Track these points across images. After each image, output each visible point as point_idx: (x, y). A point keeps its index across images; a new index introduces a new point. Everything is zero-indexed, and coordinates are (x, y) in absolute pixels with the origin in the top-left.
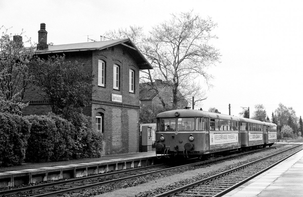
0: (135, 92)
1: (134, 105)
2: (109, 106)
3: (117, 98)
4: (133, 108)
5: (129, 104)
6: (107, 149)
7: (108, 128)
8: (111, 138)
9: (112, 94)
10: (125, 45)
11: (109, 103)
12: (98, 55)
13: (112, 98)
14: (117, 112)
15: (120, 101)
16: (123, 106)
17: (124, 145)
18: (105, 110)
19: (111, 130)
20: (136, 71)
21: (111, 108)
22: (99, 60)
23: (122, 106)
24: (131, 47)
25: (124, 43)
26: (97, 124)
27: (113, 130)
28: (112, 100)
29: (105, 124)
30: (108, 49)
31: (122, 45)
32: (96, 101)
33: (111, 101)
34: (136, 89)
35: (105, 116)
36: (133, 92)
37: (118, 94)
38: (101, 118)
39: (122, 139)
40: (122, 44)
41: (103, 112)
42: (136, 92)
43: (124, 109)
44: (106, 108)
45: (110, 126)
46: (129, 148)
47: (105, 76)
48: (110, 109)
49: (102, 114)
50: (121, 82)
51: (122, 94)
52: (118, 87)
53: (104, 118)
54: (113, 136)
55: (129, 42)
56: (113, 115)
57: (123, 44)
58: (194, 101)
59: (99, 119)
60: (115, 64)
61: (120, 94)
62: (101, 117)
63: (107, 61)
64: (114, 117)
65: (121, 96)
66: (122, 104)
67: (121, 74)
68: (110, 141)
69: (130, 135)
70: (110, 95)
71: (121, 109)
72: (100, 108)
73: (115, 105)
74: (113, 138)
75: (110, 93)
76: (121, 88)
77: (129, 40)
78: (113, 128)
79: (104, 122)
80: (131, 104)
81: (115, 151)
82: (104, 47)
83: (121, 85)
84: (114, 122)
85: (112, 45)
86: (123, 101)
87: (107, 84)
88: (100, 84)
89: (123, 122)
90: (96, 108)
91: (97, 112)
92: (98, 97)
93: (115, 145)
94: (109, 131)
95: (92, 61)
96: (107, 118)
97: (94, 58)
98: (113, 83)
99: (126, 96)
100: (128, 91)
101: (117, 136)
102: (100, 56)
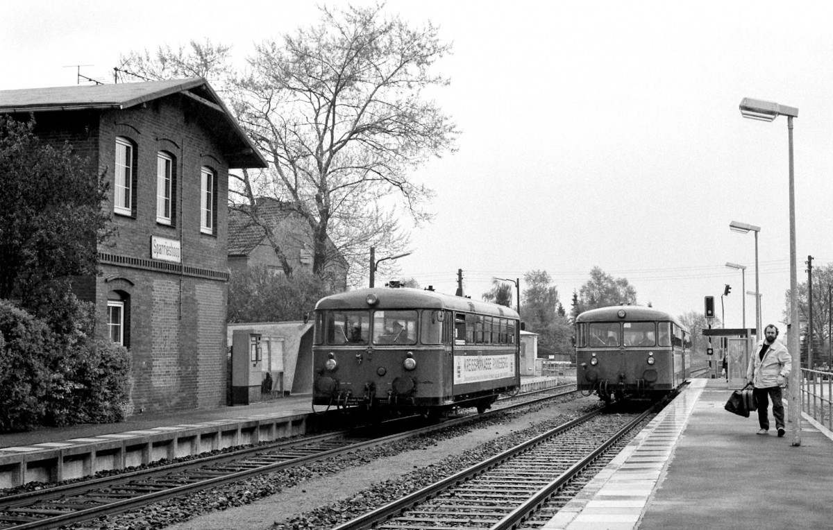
0: (215, 232)
1: (213, 270)
2: (146, 273)
3: (167, 249)
4: (210, 279)
5: (200, 267)
6: (138, 398)
7: (143, 336)
8: (150, 366)
9: (153, 238)
10: (192, 95)
11: (146, 263)
12: (115, 123)
13: (153, 248)
14: (165, 289)
15: (175, 258)
16: (184, 273)
17: (185, 386)
18: (132, 284)
19: (150, 343)
20: (219, 173)
21: (151, 278)
22: (117, 138)
23: (180, 273)
24: (208, 103)
25: (191, 90)
26: (111, 324)
27: (154, 342)
28: (154, 256)
29: (133, 325)
30: (145, 106)
31: (185, 96)
32: (107, 257)
33: (151, 257)
34: (218, 223)
35: (134, 302)
36: (211, 233)
37: (170, 238)
38: (120, 308)
39: (180, 369)
40: (183, 92)
41: (127, 288)
42: (219, 232)
43: (185, 282)
44: (136, 277)
45: (147, 330)
46: (198, 393)
47: (133, 185)
48: (147, 280)
49: (124, 296)
50: (178, 204)
51: (179, 238)
52: (170, 218)
53: (132, 306)
54: (154, 360)
55: (202, 90)
56: (155, 300)
57: (187, 93)
58: (376, 262)
59: (116, 309)
60: (162, 151)
61: (174, 239)
62: (120, 305)
63: (139, 141)
64: (158, 303)
65: (177, 244)
66: (181, 267)
67: (178, 180)
68: (146, 373)
69: (201, 357)
70: (149, 239)
71: (178, 281)
72: (120, 277)
73: (160, 270)
74: (154, 366)
75: (147, 235)
76: (177, 220)
77: (205, 84)
78: (154, 336)
79: (132, 319)
80: (204, 266)
81: (159, 402)
82: (134, 100)
83: (178, 213)
84: (157, 319)
85: (156, 94)
86: (184, 257)
87: (137, 209)
88: (120, 209)
89: (182, 319)
90: (110, 277)
91: (110, 291)
92: (114, 245)
93: (162, 384)
94: (145, 344)
95: (98, 140)
96: (139, 308)
97: (103, 134)
98: (156, 206)
99: (191, 245)
100: (197, 229)
101: (167, 360)
102: (120, 126)
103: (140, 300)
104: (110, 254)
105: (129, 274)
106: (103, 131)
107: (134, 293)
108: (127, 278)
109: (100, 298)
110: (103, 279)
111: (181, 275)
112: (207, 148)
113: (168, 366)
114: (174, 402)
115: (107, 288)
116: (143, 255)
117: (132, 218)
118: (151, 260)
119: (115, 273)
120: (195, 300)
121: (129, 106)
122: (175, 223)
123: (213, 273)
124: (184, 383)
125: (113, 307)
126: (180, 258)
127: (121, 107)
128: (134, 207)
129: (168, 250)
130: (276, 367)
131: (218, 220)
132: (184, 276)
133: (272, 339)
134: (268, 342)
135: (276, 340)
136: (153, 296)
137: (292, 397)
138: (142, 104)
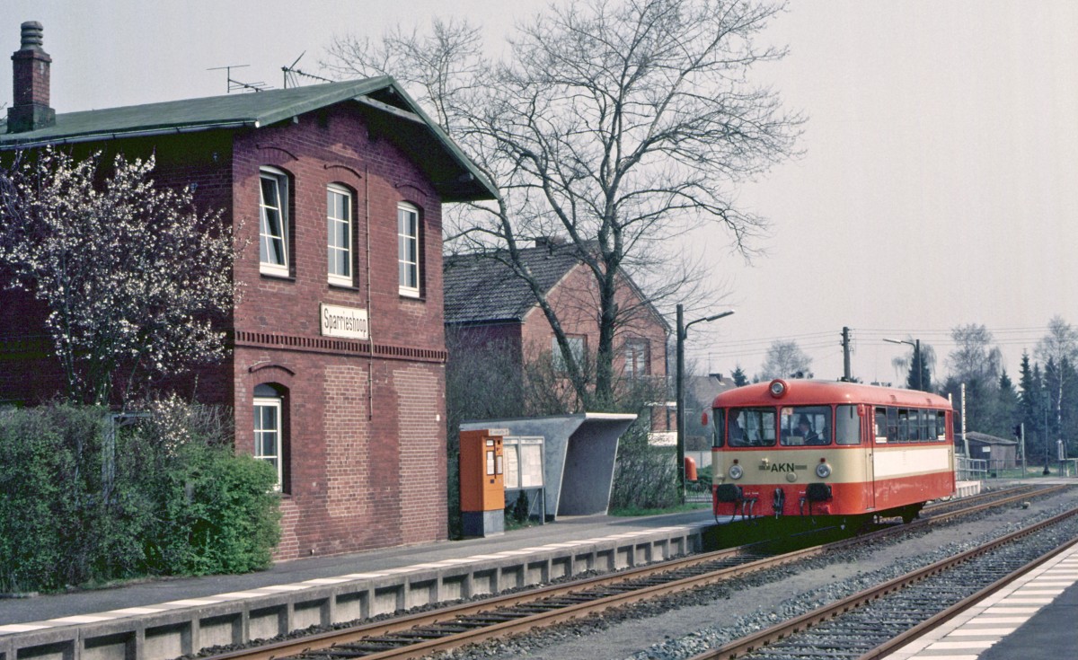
0: (423, 293)
1: (420, 348)
2: (313, 357)
3: (346, 322)
4: (416, 361)
5: (399, 344)
6: (305, 534)
7: (311, 446)
8: (323, 487)
9: (324, 307)
10: (373, 102)
11: (311, 342)
12: (257, 146)
13: (324, 321)
14: (345, 379)
15: (360, 335)
16: (374, 354)
17: (381, 514)
18: (292, 374)
19: (323, 455)
20: (426, 209)
21: (322, 363)
22: (261, 168)
23: (368, 354)
24: (398, 112)
27: (329, 454)
28: (326, 332)
29: (295, 430)
31: (361, 104)
32: (251, 337)
33: (321, 334)
34: (427, 281)
35: (295, 400)
36: (416, 295)
37: (351, 305)
38: (275, 408)
39: (371, 490)
40: (357, 99)
41: (282, 378)
42: (429, 295)
43: (376, 366)
44: (298, 362)
45: (318, 437)
46: (401, 524)
47: (289, 232)
48: (316, 367)
49: (281, 391)
50: (362, 256)
51: (365, 304)
52: (351, 278)
53: (292, 404)
54: (329, 480)
55: (390, 94)
56: (329, 394)
57: (364, 99)
58: (685, 323)
59: (270, 411)
60: (336, 183)
61: (359, 306)
62: (275, 403)
63: (297, 171)
64: (333, 398)
65: (362, 314)
66: (369, 346)
67: (361, 222)
68: (317, 498)
69: (405, 472)
70: (317, 309)
71: (367, 366)
72: (273, 364)
73: (335, 351)
74: (330, 488)
75: (314, 303)
76: (362, 279)
77: (392, 85)
78: (330, 446)
79: (292, 423)
80: (407, 343)
81: (341, 538)
82: (278, 114)
83: (362, 269)
84: (332, 421)
85: (315, 103)
86: (374, 331)
87: (298, 267)
88: (269, 267)
89: (374, 420)
90: (256, 364)
91: (256, 384)
92: (262, 319)
93: (343, 513)
94: (314, 458)
95: (231, 171)
96: (303, 406)
97: (238, 163)
98: (326, 261)
99: (385, 313)
100: (394, 291)
101: (351, 478)
102: (267, 150)
103: (306, 396)
104: (255, 332)
105: (287, 359)
106: (240, 159)
107: (295, 385)
108: (284, 364)
109: (241, 395)
110: (245, 367)
111: (369, 357)
112: (405, 174)
113: (353, 487)
114: (364, 537)
115: (253, 381)
116: (308, 331)
117: (290, 280)
118: (320, 338)
119: (264, 358)
120: (393, 392)
121: (270, 122)
122: (358, 283)
123: (419, 353)
124: (377, 510)
125: (263, 407)
126: (366, 333)
127: (258, 125)
128: (292, 264)
129: (349, 322)
130: (532, 478)
131: (427, 277)
132: (375, 358)
133: (523, 442)
134: (516, 446)
135: (528, 442)
136: (325, 389)
137: (557, 522)
138: (291, 119)
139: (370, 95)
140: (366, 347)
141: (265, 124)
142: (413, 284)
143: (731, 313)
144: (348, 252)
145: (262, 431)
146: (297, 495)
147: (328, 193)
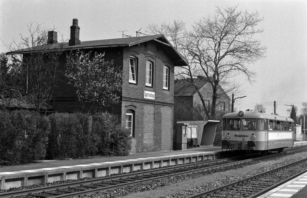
2: (141, 103)
4: (166, 106)
6: (138, 147)
7: (140, 125)
8: (142, 136)
11: (140, 100)
12: (129, 51)
14: (149, 109)
18: (136, 107)
19: (143, 128)
22: (130, 56)
24: (164, 43)
28: (144, 97)
36: (167, 89)
38: (131, 115)
39: (154, 137)
40: (154, 40)
41: (134, 109)
42: (170, 89)
43: (157, 106)
46: (161, 146)
47: (136, 72)
48: (142, 106)
50: (154, 79)
52: (151, 84)
53: (136, 115)
54: (144, 134)
60: (148, 60)
61: (153, 91)
63: (139, 57)
64: (146, 114)
67: (154, 70)
68: (141, 138)
69: (163, 133)
71: (154, 106)
72: (131, 105)
73: (147, 102)
74: (144, 136)
75: (142, 90)
76: (154, 85)
77: (163, 37)
78: (144, 126)
79: (135, 120)
80: (164, 101)
81: (146, 149)
82: (135, 43)
83: (154, 82)
84: (145, 120)
85: (144, 41)
86: (156, 98)
87: (138, 81)
88: (131, 81)
89: (156, 120)
90: (127, 105)
91: (127, 110)
92: (129, 94)
93: (147, 142)
94: (141, 128)
95: (123, 57)
96: (138, 116)
97: (125, 55)
98: (145, 80)
99: (159, 93)
100: (162, 88)
101: (150, 134)
102: (132, 52)
103: (139, 113)
104: (127, 97)
105: (135, 104)
106: (125, 54)
107: (137, 111)
108: (134, 105)
109: (123, 112)
110: (125, 105)
111: (155, 104)
112: (166, 59)
113: (150, 136)
114: (152, 148)
115: (126, 109)
116: (140, 97)
117: (136, 84)
118: (143, 99)
119: (129, 103)
120: (160, 113)
121: (133, 45)
122: (153, 85)
123: (167, 103)
124: (155, 142)
125: (129, 115)
126: (155, 98)
127: (130, 45)
128: (137, 80)
129: (150, 95)
130: (194, 136)
131: (170, 85)
132: (156, 104)
133: (192, 127)
134: (191, 128)
135: (194, 127)
136: (144, 111)
137: (200, 147)
138: (138, 44)
139: (157, 39)
140: (155, 102)
141: (132, 45)
142: (166, 87)
143: (246, 96)
144: (151, 78)
145: (128, 121)
146: (136, 137)
147: (146, 63)
